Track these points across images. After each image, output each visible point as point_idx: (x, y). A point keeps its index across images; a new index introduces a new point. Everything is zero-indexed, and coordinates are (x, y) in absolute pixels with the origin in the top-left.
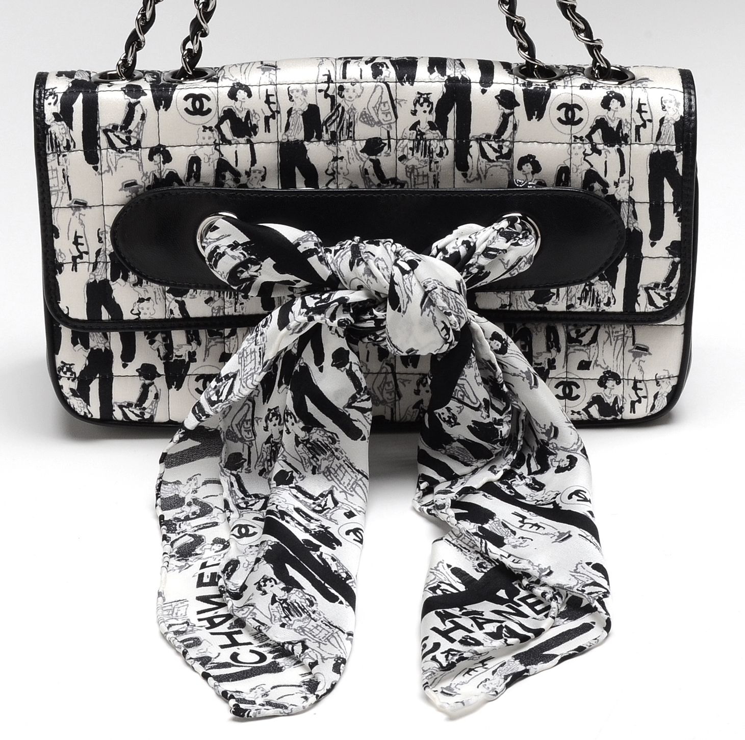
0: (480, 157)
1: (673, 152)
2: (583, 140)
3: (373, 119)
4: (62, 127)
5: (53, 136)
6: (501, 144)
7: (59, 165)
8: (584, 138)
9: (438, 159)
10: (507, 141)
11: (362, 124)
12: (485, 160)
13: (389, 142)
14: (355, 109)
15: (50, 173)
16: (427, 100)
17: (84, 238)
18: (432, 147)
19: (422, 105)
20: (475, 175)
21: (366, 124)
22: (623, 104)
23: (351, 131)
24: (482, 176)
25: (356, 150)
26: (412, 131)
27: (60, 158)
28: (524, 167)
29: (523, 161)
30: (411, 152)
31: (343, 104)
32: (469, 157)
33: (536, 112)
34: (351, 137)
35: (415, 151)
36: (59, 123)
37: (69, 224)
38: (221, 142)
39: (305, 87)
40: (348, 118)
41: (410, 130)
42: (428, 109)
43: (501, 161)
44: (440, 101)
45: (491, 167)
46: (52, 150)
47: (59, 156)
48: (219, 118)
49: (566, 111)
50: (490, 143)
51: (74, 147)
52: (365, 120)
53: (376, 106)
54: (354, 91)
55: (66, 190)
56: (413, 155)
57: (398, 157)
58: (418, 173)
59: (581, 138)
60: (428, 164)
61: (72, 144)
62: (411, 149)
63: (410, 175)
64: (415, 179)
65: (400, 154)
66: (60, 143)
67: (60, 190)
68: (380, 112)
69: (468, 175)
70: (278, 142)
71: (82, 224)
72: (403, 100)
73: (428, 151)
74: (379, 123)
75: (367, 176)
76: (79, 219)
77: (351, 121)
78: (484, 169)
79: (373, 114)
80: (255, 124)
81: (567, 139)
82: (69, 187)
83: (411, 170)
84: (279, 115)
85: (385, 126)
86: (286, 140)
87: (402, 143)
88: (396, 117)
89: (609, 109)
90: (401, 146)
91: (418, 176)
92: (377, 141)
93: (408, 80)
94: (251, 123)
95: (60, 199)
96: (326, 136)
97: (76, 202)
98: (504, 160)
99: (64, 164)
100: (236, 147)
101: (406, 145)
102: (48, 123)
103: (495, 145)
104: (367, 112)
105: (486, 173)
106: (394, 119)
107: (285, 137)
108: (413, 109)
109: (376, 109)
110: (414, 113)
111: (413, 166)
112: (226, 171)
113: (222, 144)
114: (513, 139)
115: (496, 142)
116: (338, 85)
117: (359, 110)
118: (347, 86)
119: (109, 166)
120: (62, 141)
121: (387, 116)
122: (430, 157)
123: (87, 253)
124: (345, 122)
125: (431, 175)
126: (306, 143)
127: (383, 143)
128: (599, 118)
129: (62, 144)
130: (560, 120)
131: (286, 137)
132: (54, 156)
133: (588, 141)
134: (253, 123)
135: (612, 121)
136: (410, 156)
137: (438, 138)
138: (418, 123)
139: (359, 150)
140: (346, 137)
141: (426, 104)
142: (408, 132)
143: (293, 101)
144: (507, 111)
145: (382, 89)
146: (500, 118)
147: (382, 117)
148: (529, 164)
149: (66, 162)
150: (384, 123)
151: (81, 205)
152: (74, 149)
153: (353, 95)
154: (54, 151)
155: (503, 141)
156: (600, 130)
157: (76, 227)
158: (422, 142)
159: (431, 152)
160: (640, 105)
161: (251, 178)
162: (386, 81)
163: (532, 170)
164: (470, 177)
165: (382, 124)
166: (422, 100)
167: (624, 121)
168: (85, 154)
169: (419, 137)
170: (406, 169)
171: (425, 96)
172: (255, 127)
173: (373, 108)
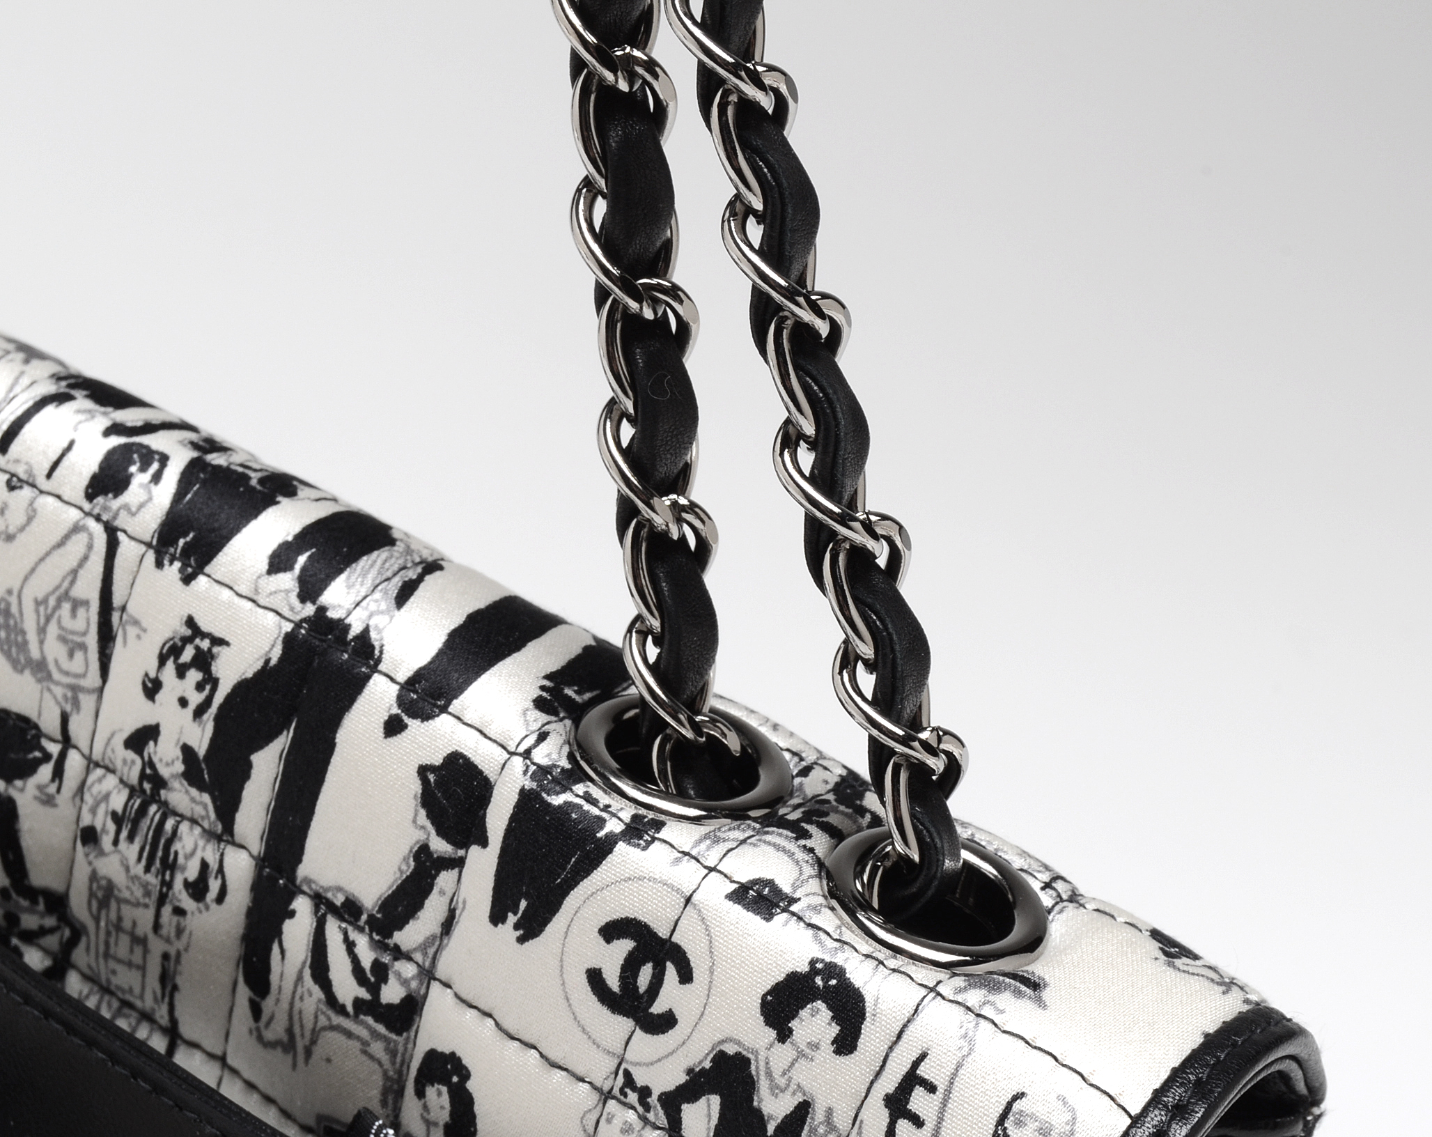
0: (307, 973)
2: (647, 1108)
3: (26, 643)
6: (386, 959)
8: (653, 1100)
9: (187, 903)
10: (410, 959)
12: (318, 993)
13: (63, 756)
16: (203, 661)
18: (177, 846)
19: (181, 672)
20: (280, 1029)
22: (846, 1043)
24: (300, 1045)
26: (131, 754)
28: (431, 1092)
29: (435, 1067)
30: (112, 828)
32: (276, 948)
33: (523, 904)
35: (124, 834)
41: (126, 744)
42: (196, 699)
43: (368, 1027)
44: (243, 688)
45: (333, 1028)
49: (631, 954)
50: (349, 934)
53: (45, 601)
54: (3, 511)
56: (116, 842)
57: (81, 824)
58: (120, 919)
59: (644, 1093)
60: (152, 902)
62: (116, 816)
63: (99, 910)
64: (108, 933)
65: (86, 818)
68: (53, 630)
69: (265, 1016)
72: (136, 623)
73: (162, 856)
74: (40, 669)
78: (309, 1021)
79: (30, 625)
81: (601, 1070)
83: (103, 895)
85: (59, 691)
87: (100, 780)
88: (105, 673)
89: (784, 1035)
90: (96, 791)
91: (119, 927)
92: (24, 732)
93: (186, 554)
98: (381, 1029)
101: (106, 797)
103: (367, 956)
104: (14, 609)
105: (314, 1042)
106: (93, 679)
108: (152, 675)
109: (47, 609)
110: (152, 688)
111: (110, 884)
114: (434, 965)
115: (372, 942)
121: (71, 655)
122: (163, 883)
125: (157, 947)
127: (43, 750)
128: (730, 1049)
130: (595, 977)
133: (663, 1120)
135: (776, 1090)
136: (107, 843)
137: (205, 825)
138: (154, 732)
141: (194, 676)
142: (118, 747)
144: (440, 846)
146: (405, 859)
147: (54, 650)
148: (444, 1089)
150: (56, 675)
155: (399, 953)
156: (715, 1100)
158: (152, 807)
159: (170, 865)
160: (912, 1080)
162: (118, 523)
163: (447, 1118)
164: (268, 1026)
165: (49, 676)
166: (188, 654)
167: (818, 1115)
169: (146, 786)
170: (91, 881)
171: (205, 644)
173: (38, 603)
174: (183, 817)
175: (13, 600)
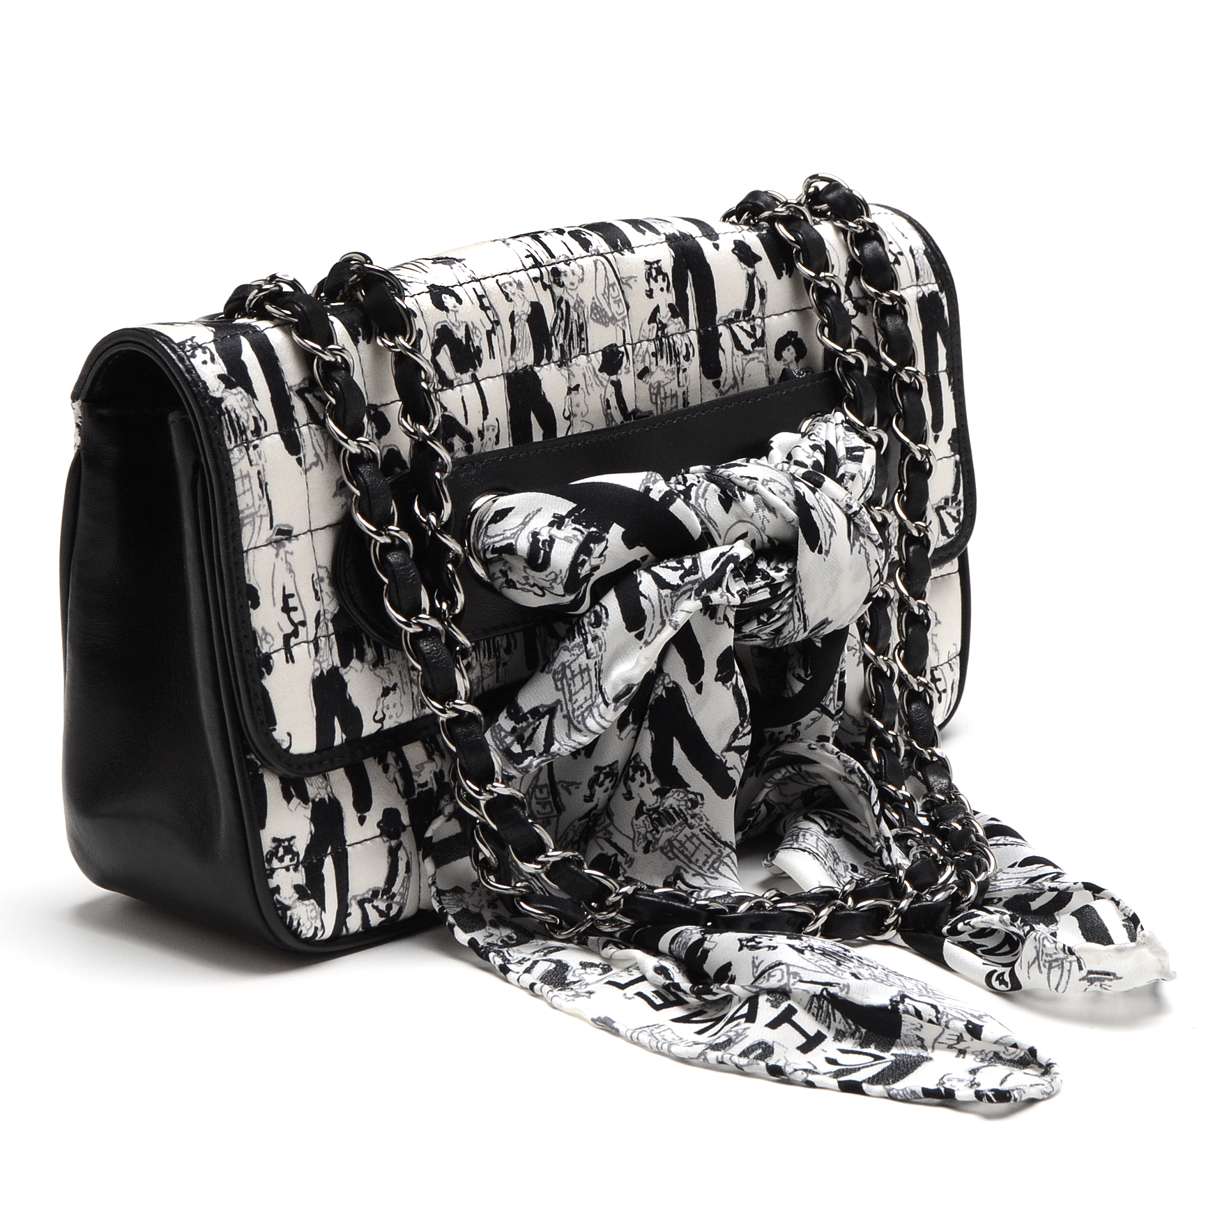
0: (735, 350)
1: (937, 293)
3: (606, 313)
4: (239, 397)
5: (233, 415)
6: (752, 323)
7: (251, 465)
9: (685, 364)
11: (596, 324)
12: (741, 353)
13: (626, 349)
14: (582, 301)
15: (238, 484)
16: (659, 271)
17: (296, 597)
18: (676, 346)
19: (656, 280)
20: (730, 381)
21: (600, 323)
23: (583, 339)
24: (739, 379)
25: (594, 368)
26: (652, 325)
27: (250, 452)
28: (785, 354)
29: (782, 344)
30: (653, 359)
31: (566, 297)
32: (720, 352)
33: (785, 265)
34: (584, 350)
35: (659, 357)
36: (234, 391)
37: (273, 576)
38: (440, 387)
39: (516, 276)
40: (576, 318)
41: (649, 323)
42: (664, 285)
43: (756, 351)
44: (674, 270)
45: (747, 362)
46: (236, 441)
47: (247, 449)
48: (432, 345)
50: (740, 325)
51: (266, 430)
52: (598, 316)
53: (604, 292)
54: (573, 274)
55: (265, 511)
56: (657, 364)
57: (637, 373)
58: (665, 393)
60: (675, 376)
61: (262, 424)
62: (653, 354)
63: (656, 399)
64: (662, 403)
65: (640, 367)
66: (246, 425)
67: (256, 513)
68: (611, 301)
69: (722, 384)
70: (503, 374)
71: (291, 571)
72: (631, 278)
73: (674, 355)
74: (613, 319)
75: (609, 411)
76: (287, 562)
77: (581, 321)
78: (740, 368)
79: (604, 305)
80: (478, 347)
82: (269, 502)
83: (656, 390)
84: (499, 327)
85: (620, 324)
86: (514, 369)
87: (641, 348)
88: (628, 307)
90: (641, 353)
91: (666, 398)
92: (613, 351)
93: (625, 246)
94: (473, 344)
95: (257, 529)
96: (556, 355)
97: (280, 532)
98: (759, 348)
99: (259, 462)
100: (461, 391)
101: (647, 351)
102: (217, 395)
103: (747, 327)
104: (598, 304)
105: (743, 373)
106: (626, 310)
107: (512, 363)
108: (648, 289)
109: (606, 296)
110: (650, 294)
111: (659, 383)
112: (454, 436)
113: (441, 390)
114: (763, 314)
115: (748, 321)
116: (550, 268)
117: (588, 302)
118: (562, 267)
119: (317, 455)
120: (247, 421)
121: (618, 306)
122: (677, 364)
123: (303, 623)
124: (574, 325)
125: (680, 392)
126: (536, 369)
127: (621, 352)
128: (850, 260)
129: (248, 427)
131: (514, 363)
132: (241, 451)
133: (847, 297)
134: (475, 345)
136: (653, 368)
137: (681, 331)
138: (657, 309)
139: (597, 368)
140: (578, 350)
141: (660, 278)
142: (646, 326)
143: (511, 300)
144: (750, 271)
145: (603, 264)
146: (746, 283)
147: (614, 308)
148: (790, 347)
149: (260, 458)
150: (617, 318)
151: (285, 534)
152: (267, 433)
153: (575, 279)
154: (239, 442)
155: (754, 318)
156: (856, 278)
157: (283, 578)
158: (663, 339)
159: (677, 355)
161: (484, 441)
162: (601, 252)
163: (794, 355)
164: (724, 385)
165: (616, 320)
166: (654, 274)
168: (282, 438)
169: (660, 333)
170: (650, 390)
171: (655, 266)
172: (479, 350)
173: (603, 295)
174: (672, 335)
175: (596, 300)
